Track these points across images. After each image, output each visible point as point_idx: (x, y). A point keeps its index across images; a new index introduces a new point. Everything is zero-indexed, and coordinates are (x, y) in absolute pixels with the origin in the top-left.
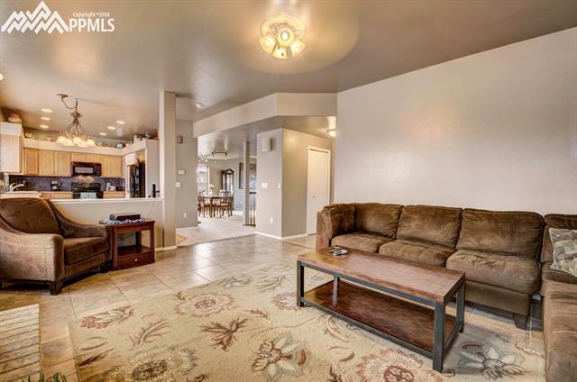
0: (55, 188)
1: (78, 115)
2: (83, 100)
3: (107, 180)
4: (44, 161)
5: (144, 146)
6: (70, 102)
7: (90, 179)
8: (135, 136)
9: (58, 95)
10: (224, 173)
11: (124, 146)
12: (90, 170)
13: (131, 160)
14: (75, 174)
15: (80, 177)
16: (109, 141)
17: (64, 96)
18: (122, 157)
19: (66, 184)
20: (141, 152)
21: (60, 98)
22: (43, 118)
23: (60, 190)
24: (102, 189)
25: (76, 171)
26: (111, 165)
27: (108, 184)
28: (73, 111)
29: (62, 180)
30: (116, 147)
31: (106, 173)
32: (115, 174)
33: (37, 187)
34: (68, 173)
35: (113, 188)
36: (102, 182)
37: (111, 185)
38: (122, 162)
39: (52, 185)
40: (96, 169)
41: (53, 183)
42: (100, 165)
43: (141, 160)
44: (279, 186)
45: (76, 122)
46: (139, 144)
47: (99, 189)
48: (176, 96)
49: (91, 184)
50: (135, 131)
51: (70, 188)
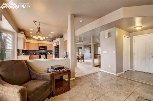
0: (34, 54)
1: (40, 28)
2: (41, 23)
3: (48, 51)
4: (32, 46)
5: (59, 40)
6: (37, 24)
7: (44, 51)
8: (56, 38)
9: (33, 21)
10: (79, 48)
11: (53, 41)
12: (44, 48)
13: (55, 45)
14: (40, 50)
15: (41, 50)
16: (48, 40)
17: (35, 22)
18: (52, 44)
19: (38, 52)
20: (58, 42)
21: (34, 22)
22: (31, 33)
23: (36, 54)
24: (47, 54)
25: (40, 49)
26: (49, 47)
27: (48, 52)
28: (38, 27)
29: (36, 51)
30: (50, 41)
31: (48, 49)
32: (50, 49)
33: (30, 54)
34: (38, 49)
35: (50, 53)
36: (47, 52)
37: (49, 53)
38: (52, 46)
39: (34, 53)
40: (45, 48)
41: (34, 52)
42: (46, 47)
43: (58, 45)
44: (114, 52)
45: (39, 31)
46: (58, 40)
47: (46, 54)
48: (75, 16)
49: (44, 52)
50: (56, 36)
51: (38, 54)
